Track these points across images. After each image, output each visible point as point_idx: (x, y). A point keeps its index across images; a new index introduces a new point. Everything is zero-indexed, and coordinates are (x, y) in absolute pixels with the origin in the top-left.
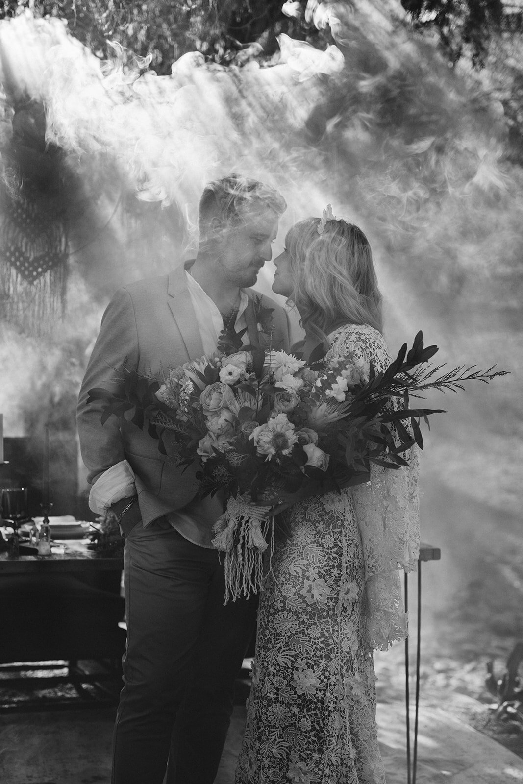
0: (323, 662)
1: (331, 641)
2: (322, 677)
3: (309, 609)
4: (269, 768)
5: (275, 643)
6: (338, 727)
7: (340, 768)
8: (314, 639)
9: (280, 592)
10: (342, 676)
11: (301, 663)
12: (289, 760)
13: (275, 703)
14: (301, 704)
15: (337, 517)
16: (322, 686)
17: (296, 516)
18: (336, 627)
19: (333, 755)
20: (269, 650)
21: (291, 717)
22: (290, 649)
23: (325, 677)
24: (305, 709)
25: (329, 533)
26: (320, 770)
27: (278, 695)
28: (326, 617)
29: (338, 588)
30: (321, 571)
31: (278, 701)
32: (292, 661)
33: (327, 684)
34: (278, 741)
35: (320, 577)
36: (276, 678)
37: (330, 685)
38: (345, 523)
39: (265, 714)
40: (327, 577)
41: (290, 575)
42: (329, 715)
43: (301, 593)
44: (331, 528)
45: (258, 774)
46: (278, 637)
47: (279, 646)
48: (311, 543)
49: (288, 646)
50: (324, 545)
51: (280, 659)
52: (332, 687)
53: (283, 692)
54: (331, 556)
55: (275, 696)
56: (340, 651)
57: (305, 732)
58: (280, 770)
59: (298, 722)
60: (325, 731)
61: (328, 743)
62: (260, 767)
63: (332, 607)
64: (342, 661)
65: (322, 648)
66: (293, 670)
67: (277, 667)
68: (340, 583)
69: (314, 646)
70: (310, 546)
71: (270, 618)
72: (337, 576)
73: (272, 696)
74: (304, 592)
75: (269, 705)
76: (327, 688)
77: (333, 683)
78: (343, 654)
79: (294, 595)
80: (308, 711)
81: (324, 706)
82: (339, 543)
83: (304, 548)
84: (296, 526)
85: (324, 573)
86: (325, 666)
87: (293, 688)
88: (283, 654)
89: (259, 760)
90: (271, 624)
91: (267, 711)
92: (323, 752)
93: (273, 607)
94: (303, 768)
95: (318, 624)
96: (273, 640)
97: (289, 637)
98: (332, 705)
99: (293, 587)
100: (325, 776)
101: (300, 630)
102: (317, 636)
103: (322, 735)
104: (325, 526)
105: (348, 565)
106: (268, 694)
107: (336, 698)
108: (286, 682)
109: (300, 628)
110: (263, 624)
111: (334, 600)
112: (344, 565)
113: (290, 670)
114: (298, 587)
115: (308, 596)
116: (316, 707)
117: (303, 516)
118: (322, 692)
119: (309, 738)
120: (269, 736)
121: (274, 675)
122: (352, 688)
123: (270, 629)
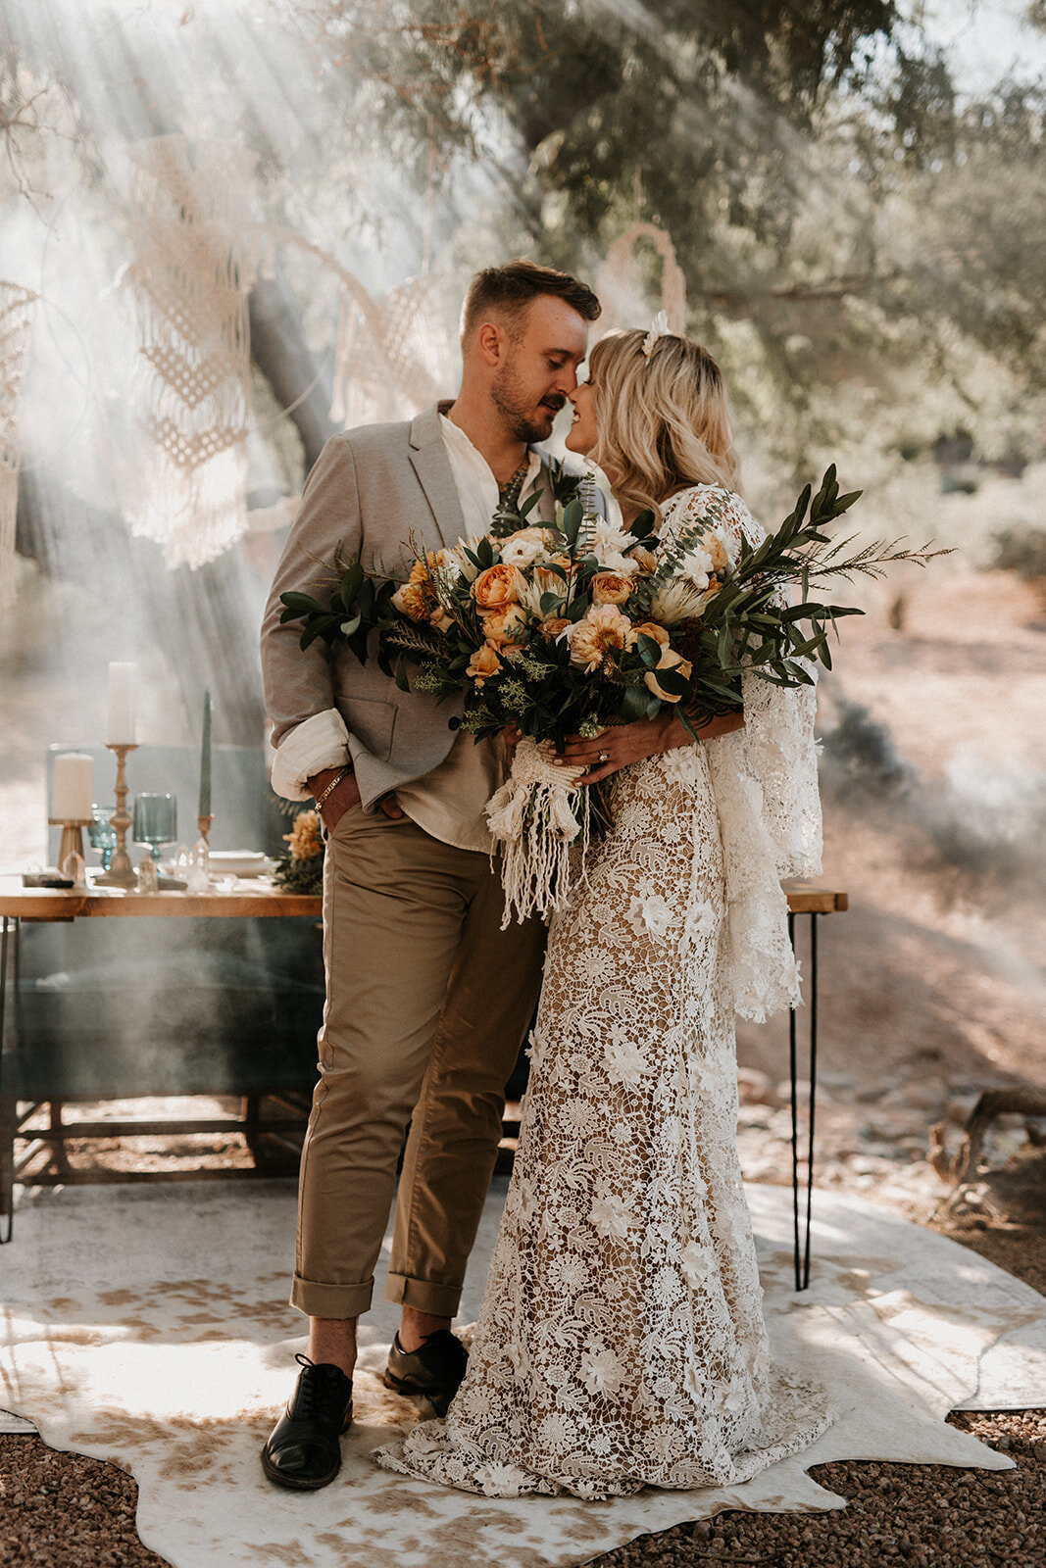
0: (654, 1032)
1: (668, 998)
2: (652, 1057)
3: (636, 944)
4: (559, 1206)
5: (574, 999)
6: (678, 1141)
7: (679, 1210)
8: (640, 993)
9: (590, 916)
10: (685, 1057)
11: (617, 1033)
12: (593, 1193)
13: (572, 1097)
14: (615, 1099)
15: (685, 793)
16: (650, 1071)
17: (619, 792)
18: (678, 976)
19: (667, 1186)
20: (563, 1010)
21: (599, 1120)
22: (600, 1009)
23: (657, 1057)
24: (622, 1108)
25: (673, 820)
26: (643, 1209)
27: (576, 1084)
28: (663, 959)
29: (684, 913)
30: (660, 882)
31: (577, 1095)
32: (602, 1028)
33: (659, 1068)
34: (575, 1161)
35: (657, 892)
36: (575, 1056)
37: (666, 1070)
38: (698, 803)
39: (555, 1115)
40: (668, 893)
41: (608, 887)
42: (662, 1120)
43: (624, 916)
44: (675, 811)
45: (540, 1216)
46: (580, 989)
47: (581, 1003)
48: (644, 837)
49: (598, 1003)
50: (665, 840)
51: (583, 1027)
52: (668, 1073)
53: (586, 1079)
54: (675, 858)
55: (573, 1086)
56: (682, 1015)
57: (621, 1146)
58: (578, 1210)
59: (611, 1128)
60: (655, 1146)
61: (658, 1166)
62: (543, 1204)
63: (672, 942)
64: (685, 1032)
65: (653, 1009)
66: (604, 1043)
67: (577, 1038)
68: (687, 903)
69: (641, 1005)
70: (643, 840)
71: (570, 958)
72: (683, 891)
73: (567, 1087)
74: (628, 916)
75: (561, 1102)
76: (659, 1074)
77: (669, 1068)
78: (687, 1021)
79: (614, 920)
80: (627, 1110)
81: (654, 1103)
82: (688, 836)
83: (632, 842)
84: (620, 808)
85: (664, 886)
86: (656, 1038)
87: (603, 1073)
88: (589, 1016)
89: (541, 1193)
90: (569, 968)
91: (558, 1111)
92: (651, 1180)
93: (576, 940)
94: (617, 1207)
95: (649, 970)
96: (571, 994)
97: (598, 989)
98: (667, 1105)
99: (612, 907)
100: (652, 1221)
101: (618, 978)
102: (647, 989)
103: (649, 1151)
104: (666, 808)
105: (701, 873)
106: (560, 1084)
107: (675, 1092)
108: (591, 1063)
109: (618, 974)
110: (556, 968)
111: (676, 932)
112: (695, 874)
113: (599, 1044)
114: (620, 908)
115: (637, 922)
116: (640, 1105)
117: (630, 791)
118: (651, 1081)
119: (628, 1156)
120: (561, 1152)
121: (571, 1052)
122: (700, 1079)
123: (568, 977)
